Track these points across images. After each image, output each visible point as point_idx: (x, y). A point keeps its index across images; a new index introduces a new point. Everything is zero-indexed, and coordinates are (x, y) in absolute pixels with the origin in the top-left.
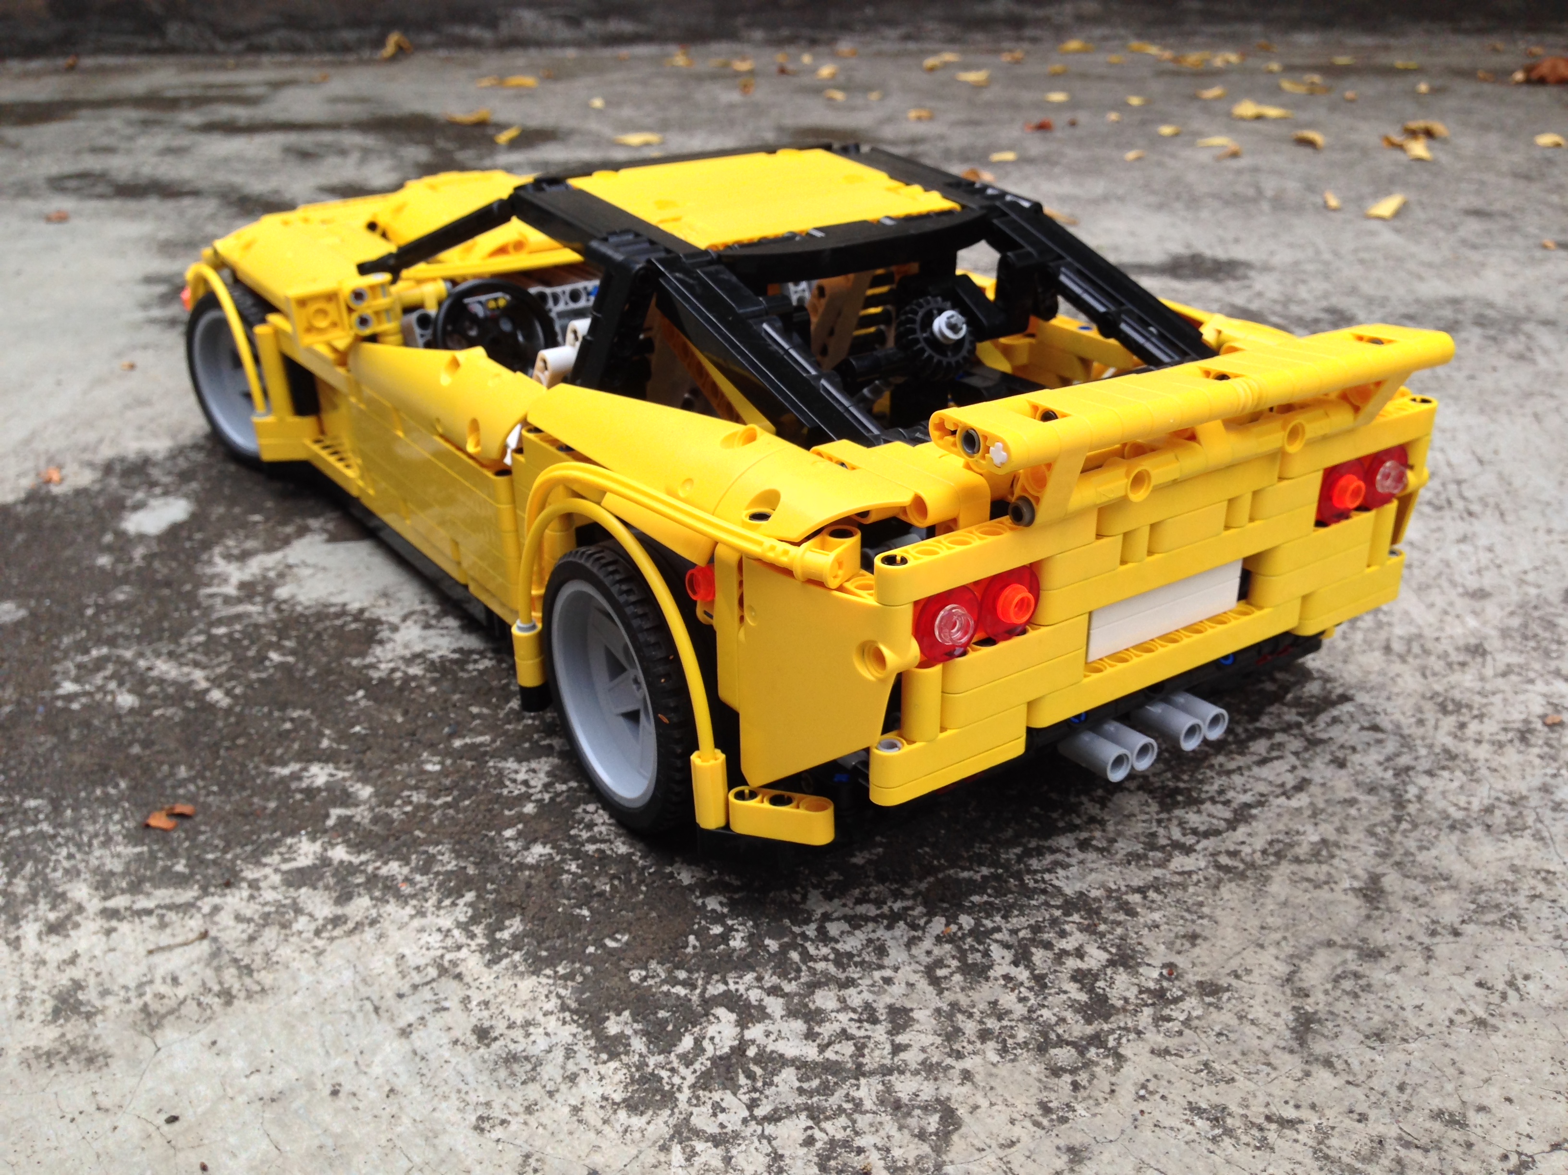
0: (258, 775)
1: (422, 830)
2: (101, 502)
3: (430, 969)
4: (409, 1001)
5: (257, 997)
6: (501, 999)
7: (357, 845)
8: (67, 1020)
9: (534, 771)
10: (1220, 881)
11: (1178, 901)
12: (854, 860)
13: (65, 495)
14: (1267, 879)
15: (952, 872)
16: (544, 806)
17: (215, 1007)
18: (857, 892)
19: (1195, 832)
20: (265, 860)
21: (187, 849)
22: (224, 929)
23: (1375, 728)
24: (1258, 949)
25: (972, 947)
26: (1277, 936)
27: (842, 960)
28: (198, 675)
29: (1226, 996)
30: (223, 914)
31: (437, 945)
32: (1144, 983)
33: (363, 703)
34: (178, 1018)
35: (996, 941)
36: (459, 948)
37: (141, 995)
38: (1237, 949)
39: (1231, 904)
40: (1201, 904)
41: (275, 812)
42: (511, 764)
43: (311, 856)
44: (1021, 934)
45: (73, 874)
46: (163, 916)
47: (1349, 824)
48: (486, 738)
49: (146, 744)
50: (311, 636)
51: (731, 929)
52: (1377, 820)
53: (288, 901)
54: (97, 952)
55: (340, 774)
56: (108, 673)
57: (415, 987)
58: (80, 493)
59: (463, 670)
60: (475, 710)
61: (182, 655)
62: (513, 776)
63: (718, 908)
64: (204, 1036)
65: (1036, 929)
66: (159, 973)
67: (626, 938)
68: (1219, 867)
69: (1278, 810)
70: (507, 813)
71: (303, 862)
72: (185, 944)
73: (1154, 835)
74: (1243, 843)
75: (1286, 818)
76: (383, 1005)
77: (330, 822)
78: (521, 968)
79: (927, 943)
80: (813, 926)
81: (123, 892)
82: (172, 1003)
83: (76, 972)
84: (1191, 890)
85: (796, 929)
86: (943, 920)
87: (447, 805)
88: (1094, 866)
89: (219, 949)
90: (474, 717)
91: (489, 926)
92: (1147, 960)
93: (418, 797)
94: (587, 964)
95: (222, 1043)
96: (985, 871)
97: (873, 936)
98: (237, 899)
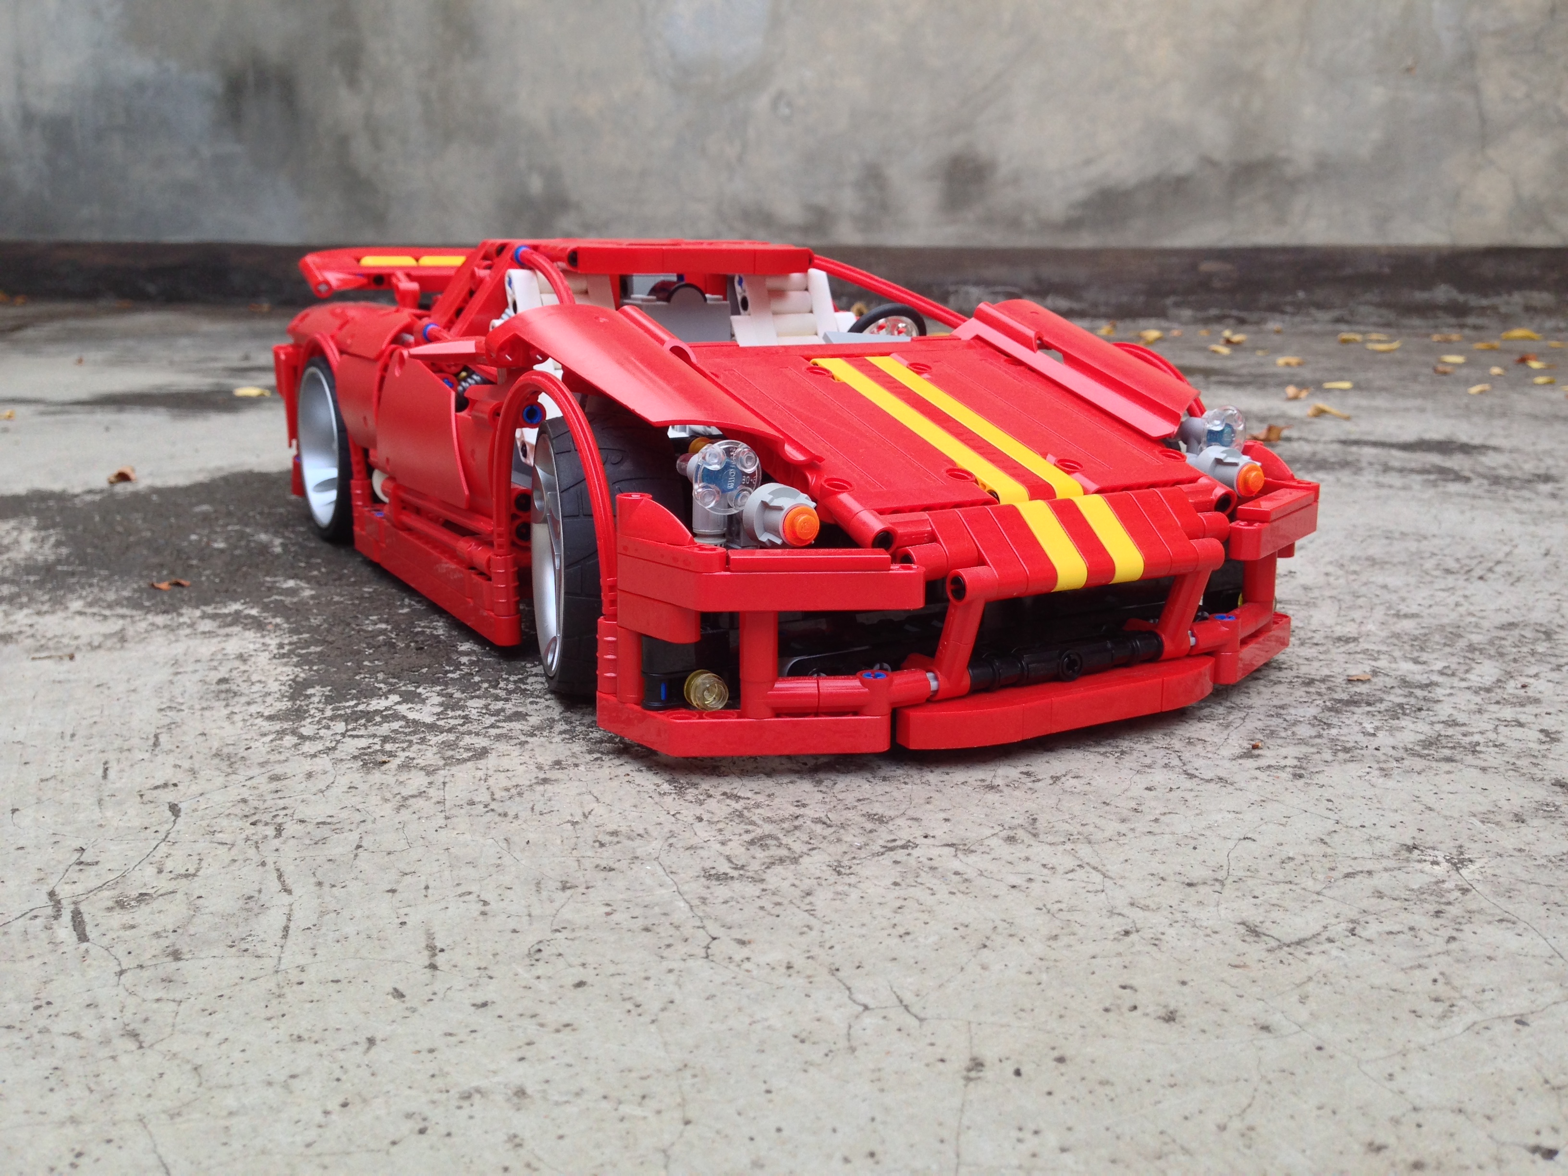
0: (252, 579)
3: (232, 655)
6: (258, 671)
21: (163, 597)
28: (278, 541)
30: (144, 622)
31: (252, 648)
36: (265, 651)
43: (232, 610)
45: (82, 597)
71: (224, 611)
77: (267, 600)
81: (100, 607)
91: (297, 647)
94: (337, 668)
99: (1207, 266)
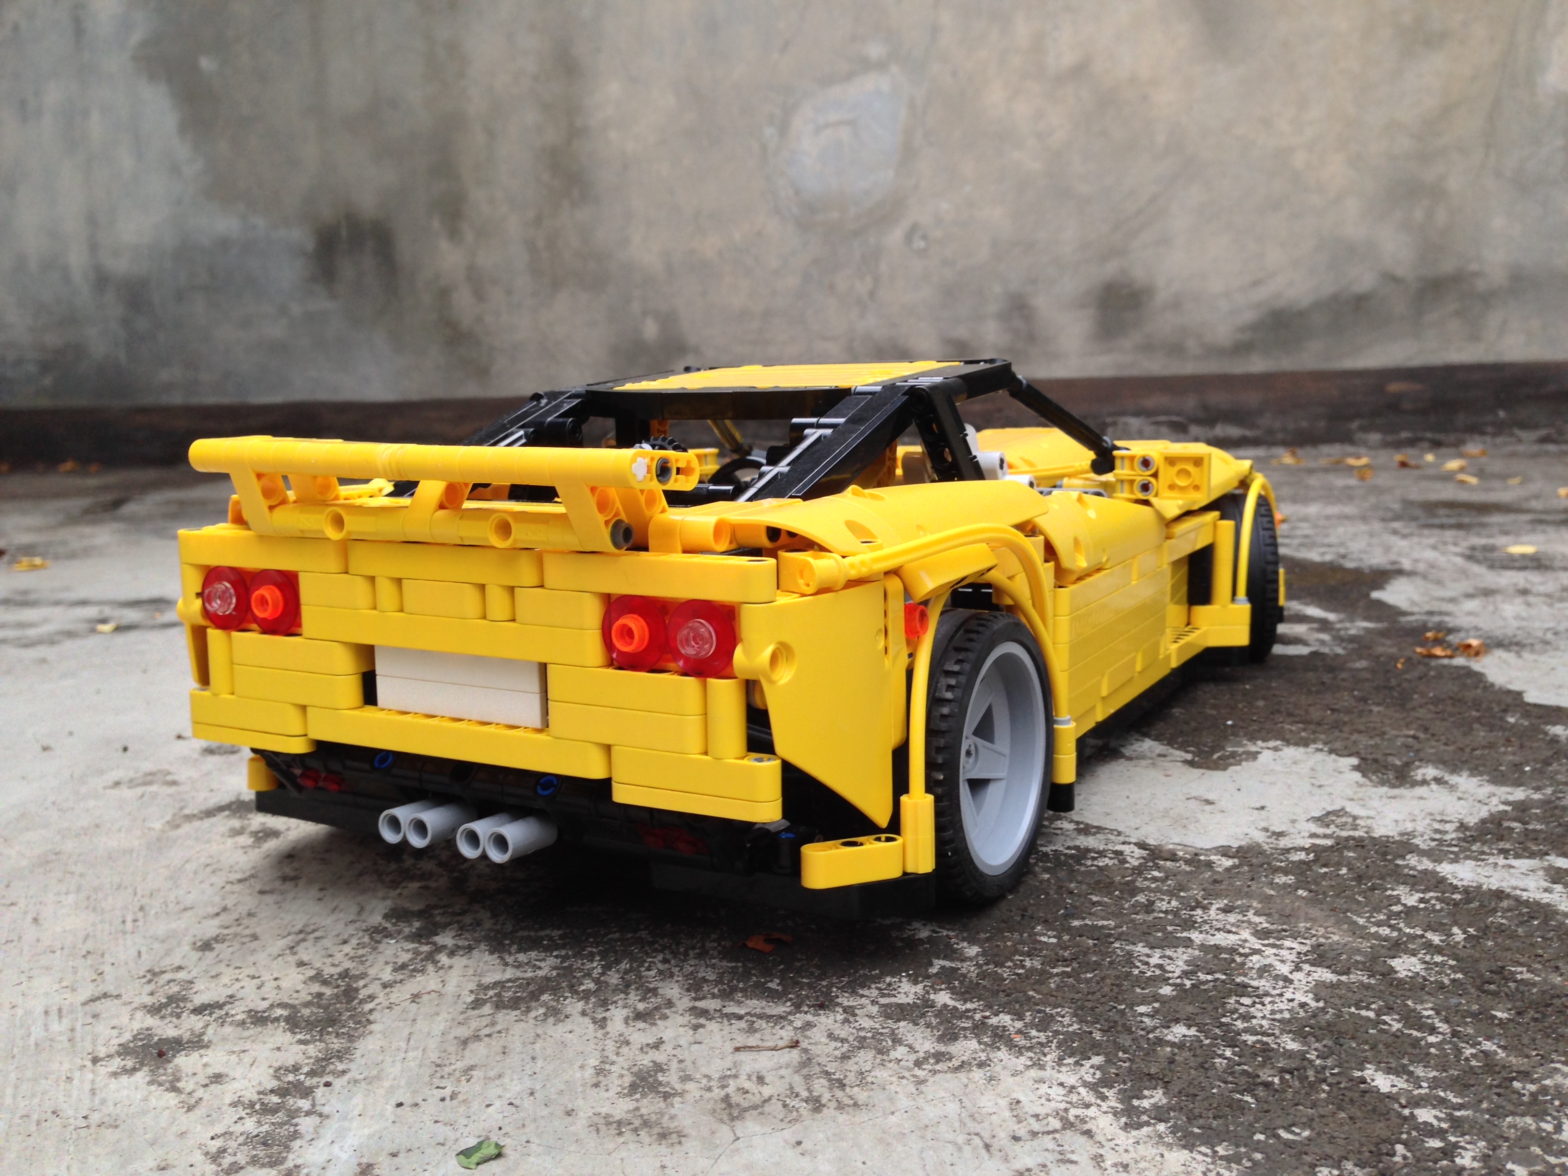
1: (1038, 992)
3: (1050, 1119)
4: (1028, 1145)
5: (850, 1110)
6: (1143, 1165)
7: (963, 993)
8: (644, 1096)
9: (1169, 958)
17: (801, 1110)
20: (861, 992)
21: (781, 971)
22: (816, 1044)
30: (815, 1030)
31: (1061, 1098)
34: (762, 1113)
36: (1088, 1106)
37: (723, 1087)
43: (912, 996)
45: (666, 975)
46: (753, 1022)
48: (1110, 923)
53: (885, 1031)
54: (682, 1042)
55: (944, 933)
57: (1034, 1134)
60: (1095, 898)
62: (1144, 959)
64: (789, 1134)
66: (746, 1069)
67: (1306, 1133)
70: (1138, 990)
71: (902, 999)
72: (774, 1049)
76: (996, 1144)
77: (934, 970)
78: (1169, 1139)
81: (714, 996)
82: (757, 1099)
83: (660, 1057)
87: (1066, 974)
89: (809, 1059)
90: (1096, 904)
91: (1123, 1090)
93: (1034, 963)
94: (1257, 1150)
95: (807, 1145)
98: (830, 1021)
99: (1394, 387)
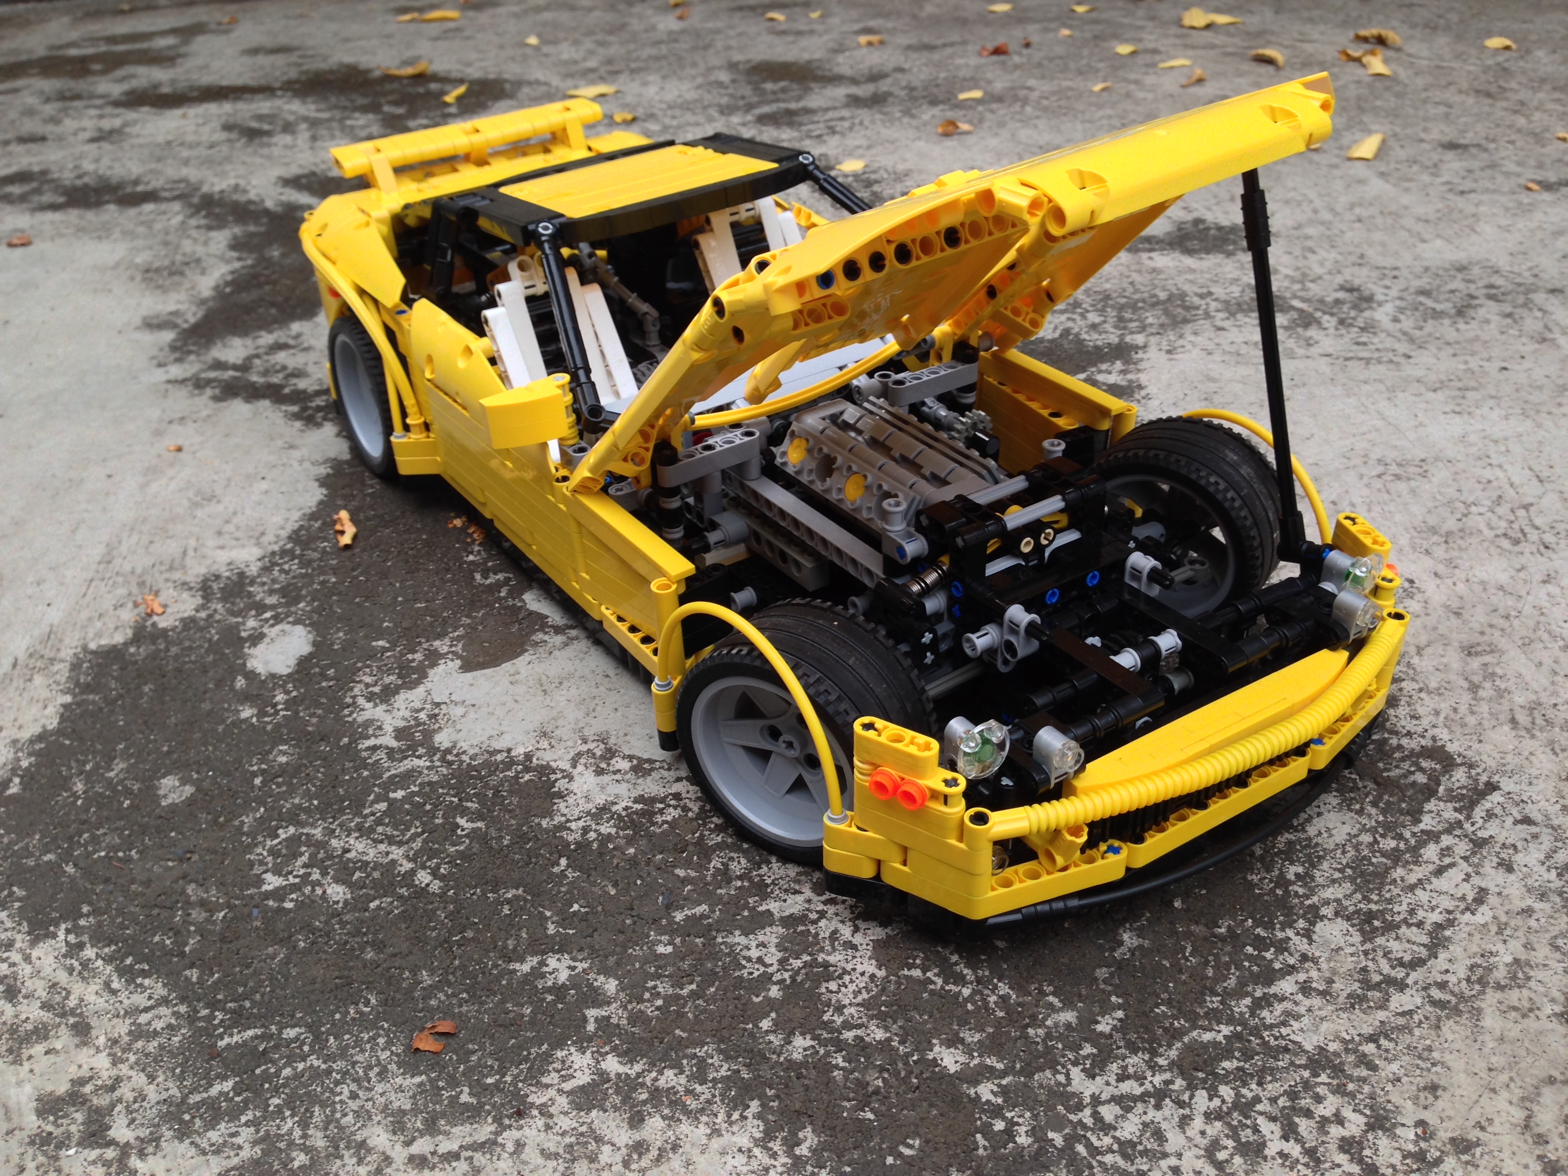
0: (501, 975)
1: (683, 1031)
2: (214, 634)
7: (626, 1053)
9: (763, 945)
10: (1439, 1019)
11: (1408, 1047)
12: (1100, 1028)
13: (174, 629)
14: (1478, 1013)
15: (1195, 1033)
16: (788, 987)
18: (1114, 1067)
19: (1401, 963)
20: (545, 1080)
21: (464, 1074)
22: (536, 1169)
23: (1527, 821)
24: (1492, 1095)
25: (1240, 1121)
26: (1504, 1078)
27: (1127, 1149)
28: (397, 853)
29: (1478, 1151)
30: (527, 1149)
31: (745, 1169)
32: (1404, 1147)
33: (570, 874)
35: (1261, 1113)
36: (766, 1170)
38: (1475, 1097)
39: (1456, 1046)
40: (1429, 1049)
41: (533, 1022)
42: (738, 938)
43: (587, 1071)
44: (1281, 1102)
45: (363, 1116)
46: (471, 1158)
47: (1533, 938)
48: (703, 908)
49: (379, 946)
50: (490, 793)
51: (1011, 1123)
52: (1555, 931)
53: (584, 1129)
55: (581, 966)
56: (305, 859)
58: (188, 623)
59: (654, 824)
60: (681, 872)
61: (372, 830)
62: (745, 953)
63: (991, 1097)
65: (1292, 1095)
68: (1434, 1003)
69: (1468, 929)
70: (756, 1000)
71: (583, 1078)
73: (1364, 970)
74: (1447, 971)
75: (1477, 936)
77: (591, 1027)
79: (1198, 1123)
80: (1088, 1112)
81: (421, 1133)
84: (1417, 1032)
85: (1072, 1117)
86: (1204, 1093)
87: (694, 995)
88: (1323, 1013)
90: (684, 881)
91: (784, 1139)
92: (1400, 1119)
93: (665, 987)
96: (1226, 1030)
97: (1147, 1118)
98: (534, 1132)
